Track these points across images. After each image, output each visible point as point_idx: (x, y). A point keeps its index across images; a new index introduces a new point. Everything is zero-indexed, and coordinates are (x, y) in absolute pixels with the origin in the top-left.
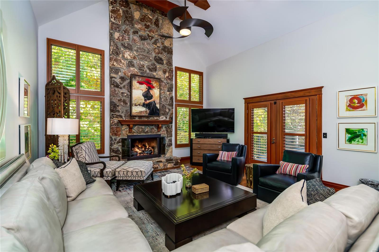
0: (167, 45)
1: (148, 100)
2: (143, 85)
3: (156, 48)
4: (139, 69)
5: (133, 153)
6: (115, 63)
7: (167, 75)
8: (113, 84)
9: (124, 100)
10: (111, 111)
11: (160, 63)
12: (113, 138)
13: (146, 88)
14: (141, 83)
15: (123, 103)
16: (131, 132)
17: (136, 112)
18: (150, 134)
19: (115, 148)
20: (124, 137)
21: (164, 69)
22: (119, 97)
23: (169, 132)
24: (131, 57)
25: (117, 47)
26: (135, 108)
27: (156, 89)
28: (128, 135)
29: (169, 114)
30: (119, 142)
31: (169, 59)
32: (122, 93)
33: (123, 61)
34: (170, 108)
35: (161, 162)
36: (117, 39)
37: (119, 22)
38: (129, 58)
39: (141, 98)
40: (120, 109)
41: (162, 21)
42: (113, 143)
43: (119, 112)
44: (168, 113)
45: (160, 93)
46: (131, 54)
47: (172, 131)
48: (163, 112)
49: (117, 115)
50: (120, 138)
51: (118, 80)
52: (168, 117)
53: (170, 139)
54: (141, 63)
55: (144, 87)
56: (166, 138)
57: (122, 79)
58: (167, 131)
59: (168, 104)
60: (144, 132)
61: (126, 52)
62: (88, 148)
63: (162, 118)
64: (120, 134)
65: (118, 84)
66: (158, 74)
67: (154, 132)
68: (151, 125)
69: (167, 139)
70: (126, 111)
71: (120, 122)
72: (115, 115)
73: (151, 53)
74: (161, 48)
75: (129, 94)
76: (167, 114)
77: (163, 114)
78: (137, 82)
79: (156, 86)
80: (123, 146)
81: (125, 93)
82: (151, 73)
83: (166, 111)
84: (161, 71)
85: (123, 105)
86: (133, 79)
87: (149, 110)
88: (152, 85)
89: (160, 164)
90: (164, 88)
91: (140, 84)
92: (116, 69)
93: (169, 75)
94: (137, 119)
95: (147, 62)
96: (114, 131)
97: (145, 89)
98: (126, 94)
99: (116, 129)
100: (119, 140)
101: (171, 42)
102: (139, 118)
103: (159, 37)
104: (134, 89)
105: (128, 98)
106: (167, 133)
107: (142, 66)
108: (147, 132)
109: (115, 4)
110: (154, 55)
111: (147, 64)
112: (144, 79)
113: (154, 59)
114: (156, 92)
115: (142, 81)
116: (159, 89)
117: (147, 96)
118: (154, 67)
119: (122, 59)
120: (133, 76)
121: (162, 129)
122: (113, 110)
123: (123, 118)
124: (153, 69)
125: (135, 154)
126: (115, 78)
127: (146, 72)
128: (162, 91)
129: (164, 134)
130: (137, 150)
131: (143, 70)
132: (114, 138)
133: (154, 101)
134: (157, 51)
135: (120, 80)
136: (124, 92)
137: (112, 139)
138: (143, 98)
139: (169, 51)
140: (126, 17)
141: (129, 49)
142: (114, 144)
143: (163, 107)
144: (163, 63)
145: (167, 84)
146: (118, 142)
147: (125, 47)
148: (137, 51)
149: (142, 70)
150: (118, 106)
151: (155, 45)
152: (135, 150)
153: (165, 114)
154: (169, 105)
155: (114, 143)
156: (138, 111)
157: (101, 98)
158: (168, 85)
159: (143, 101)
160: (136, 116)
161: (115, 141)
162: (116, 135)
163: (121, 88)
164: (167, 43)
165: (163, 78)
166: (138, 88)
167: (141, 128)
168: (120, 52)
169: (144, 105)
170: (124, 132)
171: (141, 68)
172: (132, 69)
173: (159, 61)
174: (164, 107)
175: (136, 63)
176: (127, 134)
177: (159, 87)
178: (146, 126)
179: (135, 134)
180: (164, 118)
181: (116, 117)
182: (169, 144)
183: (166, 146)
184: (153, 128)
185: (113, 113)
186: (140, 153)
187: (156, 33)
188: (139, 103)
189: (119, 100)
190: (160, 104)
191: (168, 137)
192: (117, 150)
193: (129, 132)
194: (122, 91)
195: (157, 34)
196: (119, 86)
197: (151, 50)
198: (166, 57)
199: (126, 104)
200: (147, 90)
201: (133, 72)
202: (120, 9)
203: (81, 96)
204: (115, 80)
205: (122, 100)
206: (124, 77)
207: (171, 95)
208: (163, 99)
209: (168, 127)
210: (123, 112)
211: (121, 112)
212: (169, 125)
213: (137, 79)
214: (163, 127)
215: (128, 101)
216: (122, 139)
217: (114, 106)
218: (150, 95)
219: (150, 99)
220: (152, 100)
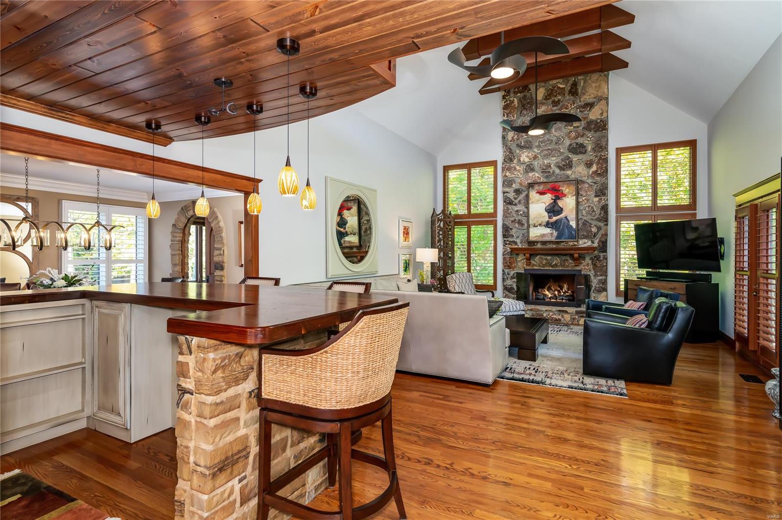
0: (594, 118)
1: (554, 216)
2: (547, 195)
3: (571, 131)
4: (542, 172)
6: (508, 174)
7: (594, 168)
8: (508, 202)
9: (519, 220)
10: (504, 236)
11: (581, 153)
12: (506, 271)
13: (552, 199)
14: (542, 193)
15: (518, 224)
16: (530, 265)
17: (536, 236)
18: (560, 269)
19: (509, 285)
20: (521, 272)
21: (587, 161)
22: (513, 216)
23: (600, 266)
24: (530, 159)
25: (511, 152)
26: (534, 230)
27: (570, 196)
28: (525, 269)
29: (599, 236)
30: (514, 278)
31: (599, 141)
32: (517, 211)
33: (518, 168)
34: (601, 224)
35: (566, 312)
36: (511, 141)
37: (514, 117)
38: (527, 160)
40: (515, 233)
41: (585, 82)
42: (506, 277)
43: (513, 236)
44: (595, 233)
45: (578, 203)
46: (530, 154)
47: (606, 266)
48: (585, 234)
49: (510, 241)
50: (515, 272)
51: (511, 195)
52: (596, 241)
53: (601, 280)
54: (546, 162)
55: (548, 198)
56: (592, 277)
57: (518, 192)
58: (595, 264)
59: (596, 219)
60: (550, 265)
61: (523, 153)
62: (459, 277)
63: (584, 243)
64: (515, 267)
66: (576, 171)
67: (568, 266)
68: (562, 255)
69: (595, 278)
70: (523, 234)
71: (512, 250)
72: (508, 241)
73: (563, 141)
74: (581, 128)
75: (526, 210)
76: (595, 236)
77: (586, 237)
78: (537, 193)
79: (569, 192)
80: (517, 282)
81: (520, 210)
82: (562, 172)
83: (592, 231)
84: (581, 165)
85: (517, 227)
86: (530, 190)
87: (557, 232)
88: (562, 193)
89: (565, 315)
90: (587, 192)
91: (540, 195)
92: (510, 181)
93: (597, 168)
94: (539, 246)
95: (554, 159)
96: (506, 263)
97: (549, 200)
98: (522, 212)
99: (509, 260)
100: (514, 274)
101: (602, 110)
102: (542, 245)
103: (579, 110)
104: (532, 203)
105: (525, 216)
106: (594, 269)
107: (546, 166)
108: (556, 265)
109: (507, 96)
110: (567, 142)
111: (554, 162)
112: (549, 186)
113: (568, 149)
114: (568, 203)
115: (545, 189)
116: (575, 197)
117: (554, 210)
118: (566, 163)
119: (518, 165)
120: (531, 185)
121: (583, 262)
122: (505, 235)
123: (518, 244)
124: (566, 165)
125: (542, 297)
126: (508, 193)
127: (553, 173)
128: (584, 199)
129: (588, 270)
130: (547, 293)
131: (549, 172)
133: (566, 217)
134: (573, 134)
135: (514, 194)
139: (601, 126)
140: (523, 106)
141: (527, 148)
142: (507, 280)
143: (584, 224)
144: (586, 151)
145: (593, 184)
146: (512, 278)
147: (521, 148)
148: (539, 147)
149: (546, 172)
150: (511, 229)
151: (569, 128)
152: (544, 293)
153: (591, 236)
154: (599, 220)
156: (539, 235)
157: (492, 221)
158: (596, 185)
159: (547, 219)
160: (537, 242)
161: (508, 276)
162: (509, 267)
163: (515, 205)
164: (594, 115)
165: (585, 176)
166: (538, 201)
167: (545, 259)
168: (514, 156)
169: (548, 225)
170: (521, 265)
171: (545, 170)
172: (531, 174)
173: (578, 149)
174: (587, 224)
175: (538, 163)
176: (524, 268)
177: (575, 193)
178: (553, 257)
179: (535, 268)
180: (588, 243)
181: (509, 244)
182: (598, 287)
183: (592, 291)
184: (567, 260)
185: (505, 239)
186: (550, 298)
187: (573, 107)
188: (540, 222)
189: (513, 222)
190: (578, 220)
191: (596, 275)
192: (511, 287)
193: (527, 265)
194: (517, 209)
195: (574, 108)
196: (513, 201)
197: (562, 137)
198: (592, 139)
199: (523, 225)
200: (553, 201)
201: (532, 179)
202: (515, 99)
203: (472, 221)
204: (508, 195)
205: (517, 220)
206: (519, 189)
207: (603, 201)
208: (584, 212)
209: (598, 258)
210: (519, 236)
211: (515, 237)
212: (600, 254)
213: (536, 187)
214: (584, 259)
215: (524, 221)
216: (517, 273)
217: (506, 230)
218: (559, 209)
219: (559, 215)
220: (562, 216)
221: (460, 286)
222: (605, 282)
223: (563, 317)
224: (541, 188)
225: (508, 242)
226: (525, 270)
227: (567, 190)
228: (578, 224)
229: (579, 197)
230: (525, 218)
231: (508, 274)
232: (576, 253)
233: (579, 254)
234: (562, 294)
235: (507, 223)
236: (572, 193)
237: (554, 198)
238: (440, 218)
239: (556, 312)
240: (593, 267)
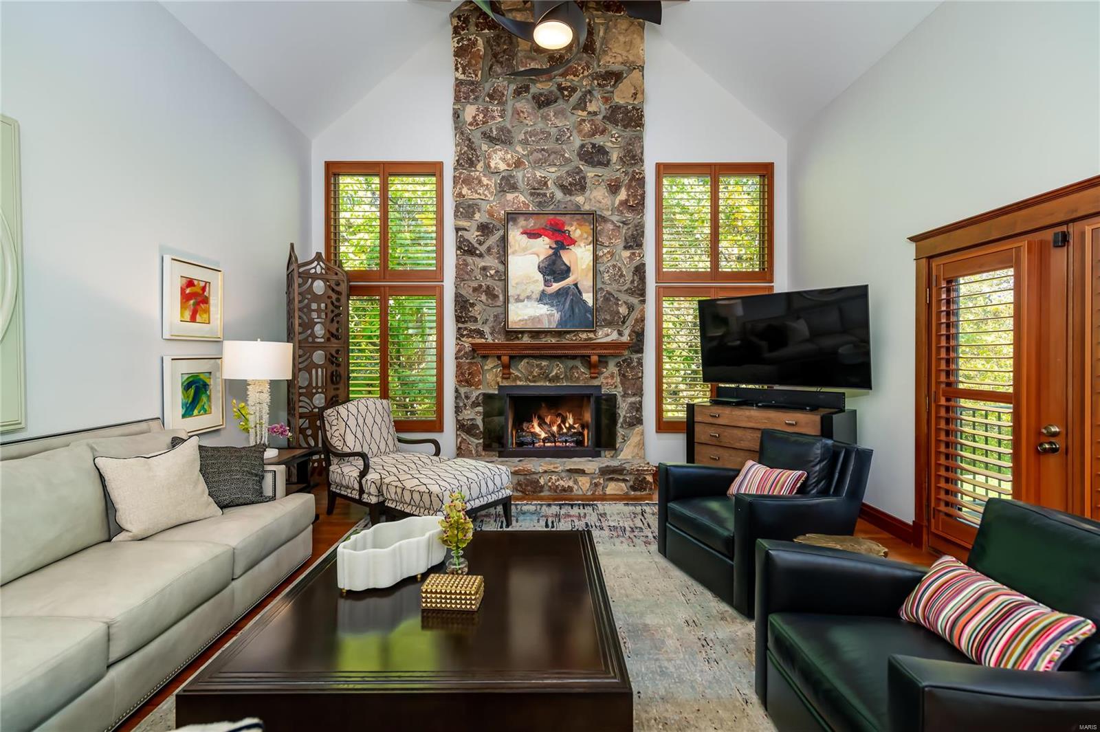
0: (622, 102)
1: (555, 281)
2: (541, 238)
3: (584, 121)
4: (532, 194)
5: (523, 436)
6: (465, 191)
7: (623, 195)
8: (466, 249)
9: (488, 287)
10: (459, 319)
11: (600, 164)
12: (462, 390)
13: (550, 247)
14: (532, 234)
15: (486, 295)
16: (509, 378)
17: (520, 320)
18: (565, 384)
19: (468, 420)
20: (491, 392)
21: (611, 180)
22: (477, 279)
23: (632, 379)
24: (508, 165)
25: (471, 146)
26: (517, 307)
27: (582, 245)
28: (499, 386)
29: (631, 321)
30: (478, 405)
31: (630, 144)
32: (484, 269)
33: (485, 181)
34: (634, 301)
35: (582, 472)
36: (471, 124)
37: (476, 76)
38: (502, 166)
39: (533, 277)
40: (479, 314)
41: (607, 30)
42: (461, 404)
43: (476, 320)
44: (624, 317)
45: (596, 258)
46: (509, 156)
47: (642, 377)
48: (608, 317)
49: (471, 331)
50: (480, 392)
51: (473, 236)
52: (627, 332)
53: (634, 403)
54: (538, 174)
55: (543, 246)
56: (619, 399)
57: (485, 229)
58: (624, 376)
59: (626, 290)
60: (547, 378)
61: (495, 152)
63: (607, 335)
64: (480, 382)
65: (473, 246)
66: (592, 197)
67: (578, 378)
68: (568, 359)
69: (624, 401)
70: (496, 316)
71: (475, 348)
72: (466, 329)
73: (569, 137)
74: (600, 117)
75: (501, 268)
76: (624, 322)
77: (609, 324)
78: (522, 233)
79: (581, 236)
80: (486, 415)
81: (490, 268)
82: (568, 198)
83: (619, 312)
84: (599, 188)
85: (485, 301)
86: (509, 226)
87: (559, 313)
88: (569, 236)
89: (580, 478)
90: (611, 239)
91: (529, 238)
92: (469, 206)
93: (628, 195)
94: (526, 340)
95: (553, 169)
96: (463, 374)
97: (546, 249)
98: (494, 271)
99: (469, 369)
100: (477, 397)
101: (635, 88)
102: (532, 337)
103: (596, 82)
104: (513, 253)
105: (499, 280)
106: (622, 383)
107: (539, 182)
108: (557, 378)
109: (463, 30)
110: (577, 141)
111: (554, 176)
112: (543, 222)
113: (579, 155)
114: (580, 257)
115: (537, 227)
116: (592, 245)
117: (554, 269)
118: (575, 180)
119: (484, 175)
120: (512, 217)
121: (605, 370)
122: (461, 317)
123: (486, 337)
124: (575, 185)
125: (529, 439)
126: (466, 230)
127: (552, 198)
128: (606, 251)
129: (612, 385)
131: (545, 195)
132: (465, 393)
133: (576, 285)
134: (587, 127)
135: (479, 233)
136: (488, 264)
137: (460, 394)
138: (540, 277)
139: (632, 119)
140: (495, 55)
141: (502, 142)
142: (465, 409)
143: (606, 299)
144: (609, 161)
145: (621, 225)
146: (475, 405)
147: (491, 141)
148: (525, 143)
149: (539, 194)
150: (472, 305)
151: (580, 113)
152: (532, 430)
153: (616, 322)
154: (631, 292)
155: (465, 404)
156: (526, 317)
157: (435, 287)
158: (626, 227)
160: (523, 333)
161: (465, 401)
162: (469, 383)
163: (481, 256)
164: (621, 96)
165: (608, 209)
166: (525, 249)
167: (537, 366)
168: (477, 157)
169: (543, 298)
170: (491, 378)
171: (537, 190)
172: (510, 197)
173: (595, 156)
174: (612, 299)
175: (524, 176)
176: (498, 383)
177: (591, 239)
178: (552, 361)
179: (519, 383)
180: (614, 336)
181: (468, 336)
182: (630, 417)
183: (619, 425)
184: (577, 367)
185: (460, 325)
186: (544, 440)
187: (586, 73)
188: (528, 292)
189: (475, 290)
190: (596, 291)
191: (625, 395)
192: (473, 424)
193: (503, 378)
194: (483, 264)
195: (587, 76)
196: (477, 249)
197: (568, 129)
198: (619, 139)
199: (495, 297)
200: (553, 251)
201: (512, 206)
202: (479, 38)
203: (390, 287)
204: (466, 235)
205: (484, 287)
206: (488, 224)
207: (638, 258)
208: (606, 276)
209: (628, 362)
210: (487, 320)
211: (480, 322)
212: (632, 356)
213: (522, 222)
214: (606, 364)
215: (498, 291)
216: (484, 394)
217: (462, 305)
218: (563, 267)
219: (564, 279)
220: (567, 282)
222: (638, 408)
223: (576, 482)
224: (531, 224)
225: (465, 333)
226: (500, 388)
227: (578, 232)
228: (595, 299)
229: (598, 246)
230: (500, 284)
231: (467, 397)
232: (595, 354)
233: (599, 356)
234: (565, 430)
235: (463, 292)
236: (587, 239)
237: (554, 246)
238: (313, 271)
239: (563, 474)
240: (621, 380)
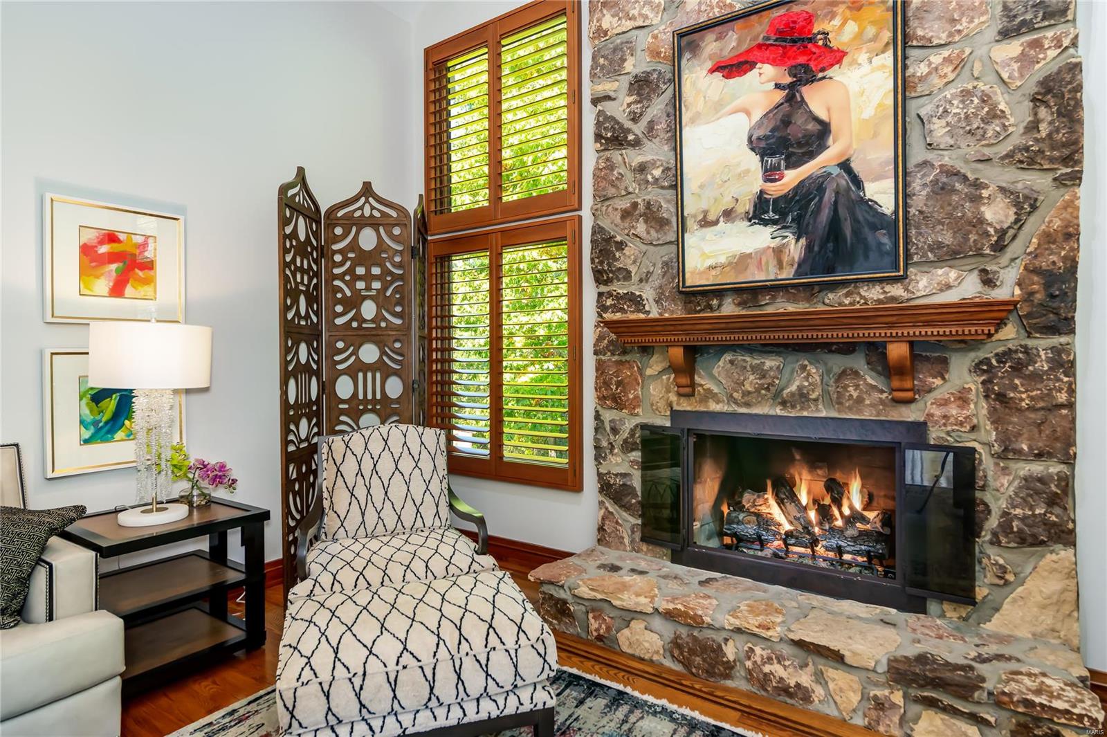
1: (790, 166)
2: (755, 72)
5: (739, 523)
6: (607, 22)
8: (613, 137)
9: (648, 205)
10: (599, 276)
12: (608, 416)
13: (778, 86)
14: (733, 68)
15: (646, 222)
16: (693, 395)
17: (711, 268)
18: (823, 414)
19: (616, 475)
20: (658, 422)
22: (630, 193)
23: (1031, 408)
26: (703, 239)
27: (863, 57)
28: (672, 411)
29: (1027, 243)
30: (634, 447)
32: (642, 168)
34: (1040, 180)
35: (838, 659)
39: (738, 164)
40: (634, 262)
42: (604, 444)
43: (627, 275)
44: (1002, 233)
45: (904, 87)
47: (1071, 406)
48: (947, 238)
49: (619, 297)
50: (638, 420)
51: (619, 110)
52: (1011, 273)
53: (1041, 480)
55: (760, 86)
56: (987, 463)
57: (642, 86)
58: (1001, 397)
59: (1010, 155)
60: (778, 398)
63: (943, 286)
64: (637, 402)
65: (621, 127)
67: (860, 400)
68: (831, 351)
69: (1005, 470)
70: (666, 264)
72: (610, 294)
75: (671, 157)
76: (999, 247)
77: (950, 256)
78: (712, 71)
79: (859, 36)
80: (645, 466)
81: (653, 164)
83: (982, 221)
85: (644, 235)
86: (684, 62)
87: (803, 241)
88: (826, 45)
89: (832, 676)
90: (953, 21)
91: (727, 77)
92: (615, 49)
94: (729, 308)
96: (607, 384)
97: (766, 92)
98: (660, 170)
99: (617, 374)
100: (632, 431)
102: (741, 304)
104: (693, 121)
105: (669, 187)
106: (996, 421)
108: (802, 397)
112: (758, 31)
115: (746, 47)
116: (890, 53)
117: (787, 135)
120: (687, 42)
121: (938, 381)
122: (603, 272)
123: (647, 308)
125: (749, 529)
126: (612, 98)
128: (937, 59)
129: (961, 424)
130: (773, 509)
132: (610, 421)
133: (845, 166)
135: (631, 99)
136: (649, 158)
137: (602, 422)
138: (753, 162)
142: (611, 452)
143: (941, 190)
146: (628, 446)
150: (621, 246)
152: (764, 509)
154: (1027, 159)
155: (611, 443)
156: (722, 260)
157: (564, 223)
159: (756, 183)
160: (719, 292)
161: (612, 437)
162: (617, 403)
163: (637, 143)
166: (718, 108)
167: (754, 369)
169: (762, 211)
170: (659, 393)
174: (958, 186)
176: (670, 405)
177: (887, 35)
178: (790, 358)
179: (714, 407)
180: (966, 287)
181: (615, 308)
182: (1023, 519)
183: (986, 536)
184: (856, 374)
185: (603, 289)
186: (785, 538)
188: (727, 203)
189: (626, 214)
190: (904, 171)
191: (1007, 452)
192: (624, 485)
193: (680, 394)
194: (640, 159)
196: (629, 131)
199: (662, 223)
200: (785, 93)
204: (610, 108)
205: (641, 207)
206: (648, 74)
207: (1052, 53)
208: (939, 129)
209: (1018, 362)
210: (649, 274)
211: (635, 278)
212: (1030, 343)
213: (712, 46)
214: (942, 367)
215: (668, 210)
216: (644, 427)
217: (606, 247)
218: (812, 126)
219: (811, 155)
221: (361, 492)
222: (1054, 494)
223: (819, 677)
224: (731, 43)
225: (609, 302)
226: (675, 414)
227: (852, 28)
228: (904, 193)
229: (913, 53)
230: (670, 194)
231: (615, 431)
232: (898, 339)
233: (912, 344)
234: (839, 523)
235: (605, 223)
236: (875, 39)
237: (788, 80)
238: (358, 214)
239: (786, 650)
240: (992, 411)
